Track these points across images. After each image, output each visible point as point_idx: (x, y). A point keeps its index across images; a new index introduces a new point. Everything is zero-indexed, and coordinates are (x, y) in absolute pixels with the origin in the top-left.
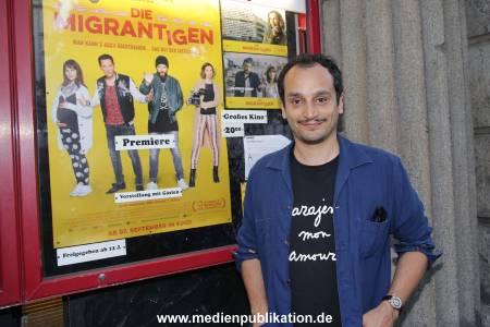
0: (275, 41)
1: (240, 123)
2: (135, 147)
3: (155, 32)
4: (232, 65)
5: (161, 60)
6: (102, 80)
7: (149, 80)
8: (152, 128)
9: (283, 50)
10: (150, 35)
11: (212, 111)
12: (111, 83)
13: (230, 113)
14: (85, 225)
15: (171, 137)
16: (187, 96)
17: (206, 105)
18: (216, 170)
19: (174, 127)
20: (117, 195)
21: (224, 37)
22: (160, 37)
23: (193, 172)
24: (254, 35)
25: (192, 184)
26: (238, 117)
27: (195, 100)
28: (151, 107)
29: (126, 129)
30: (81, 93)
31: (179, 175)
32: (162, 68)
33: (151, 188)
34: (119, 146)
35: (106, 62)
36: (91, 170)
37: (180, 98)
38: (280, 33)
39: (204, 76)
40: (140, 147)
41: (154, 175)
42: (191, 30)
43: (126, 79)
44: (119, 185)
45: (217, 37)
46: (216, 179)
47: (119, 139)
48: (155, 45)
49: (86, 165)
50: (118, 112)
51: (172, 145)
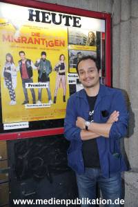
0: (91, 45)
1: (75, 79)
2: (33, 87)
3: (41, 42)
4: (72, 55)
5: (44, 53)
6: (21, 61)
7: (39, 61)
8: (40, 80)
9: (95, 48)
10: (39, 43)
11: (63, 74)
12: (24, 62)
13: (71, 74)
14: (14, 116)
15: (47, 83)
16: (53, 68)
17: (61, 71)
18: (64, 97)
19: (48, 80)
20: (26, 105)
21: (69, 44)
22: (43, 44)
23: (55, 98)
24: (82, 42)
25: (55, 102)
26: (74, 76)
27: (56, 69)
28: (39, 72)
29: (30, 80)
30: (12, 66)
31: (50, 99)
32: (44, 56)
33: (39, 103)
34: (27, 87)
35: (22, 54)
36: (16, 95)
37: (51, 68)
38: (93, 41)
39: (60, 60)
40: (35, 88)
41: (40, 98)
42: (56, 41)
43: (29, 61)
44: (27, 102)
45: (66, 43)
46: (64, 101)
47: (27, 84)
48: (41, 47)
49: (14, 94)
50: (27, 73)
51: (47, 87)
